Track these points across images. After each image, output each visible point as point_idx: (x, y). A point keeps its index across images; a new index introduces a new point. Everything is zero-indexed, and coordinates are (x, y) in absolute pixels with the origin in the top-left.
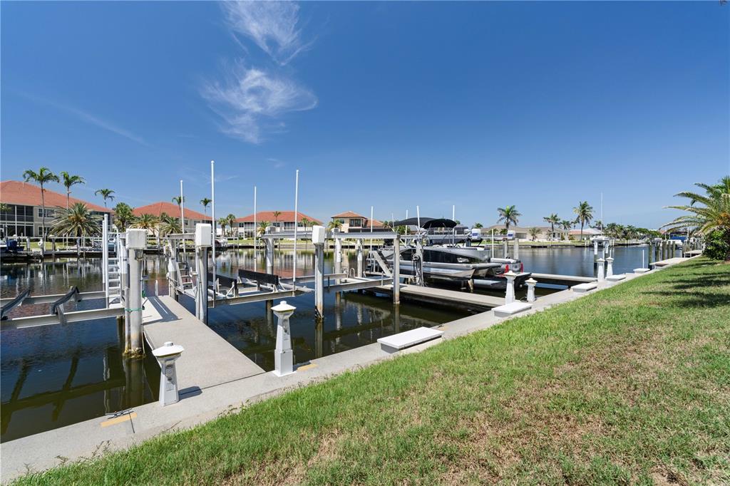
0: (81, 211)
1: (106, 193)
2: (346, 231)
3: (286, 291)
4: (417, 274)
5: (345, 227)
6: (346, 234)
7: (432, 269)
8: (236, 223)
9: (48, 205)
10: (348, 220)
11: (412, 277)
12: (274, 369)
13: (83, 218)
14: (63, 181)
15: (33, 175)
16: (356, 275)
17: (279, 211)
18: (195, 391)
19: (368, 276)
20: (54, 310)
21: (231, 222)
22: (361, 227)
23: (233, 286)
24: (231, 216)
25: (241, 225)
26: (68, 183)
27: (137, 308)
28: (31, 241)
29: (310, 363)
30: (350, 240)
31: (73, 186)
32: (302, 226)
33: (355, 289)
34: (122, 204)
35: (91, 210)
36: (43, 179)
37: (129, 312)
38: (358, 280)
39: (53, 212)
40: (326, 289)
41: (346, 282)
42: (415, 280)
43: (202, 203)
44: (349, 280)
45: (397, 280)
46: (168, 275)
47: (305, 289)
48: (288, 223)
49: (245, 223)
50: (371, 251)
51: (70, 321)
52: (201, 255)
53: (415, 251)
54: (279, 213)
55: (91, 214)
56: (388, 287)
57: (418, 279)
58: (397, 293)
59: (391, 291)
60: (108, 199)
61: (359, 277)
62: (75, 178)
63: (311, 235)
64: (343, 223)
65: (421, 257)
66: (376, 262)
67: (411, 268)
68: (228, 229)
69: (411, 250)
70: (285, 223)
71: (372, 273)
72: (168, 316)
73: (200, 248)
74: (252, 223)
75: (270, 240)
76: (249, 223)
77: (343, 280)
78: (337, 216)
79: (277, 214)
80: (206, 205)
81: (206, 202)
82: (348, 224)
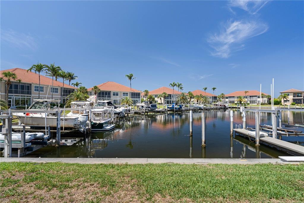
8: (225, 97)
9: (174, 94)
10: (292, 94)
14: (178, 86)
21: (223, 96)
22: (302, 98)
24: (222, 94)
25: (227, 98)
36: (174, 86)
48: (252, 96)
49: (229, 97)
62: (180, 84)
70: (250, 96)
76: (231, 97)
78: (284, 92)
79: (246, 92)
80: (214, 90)
81: (214, 89)
82: (292, 96)
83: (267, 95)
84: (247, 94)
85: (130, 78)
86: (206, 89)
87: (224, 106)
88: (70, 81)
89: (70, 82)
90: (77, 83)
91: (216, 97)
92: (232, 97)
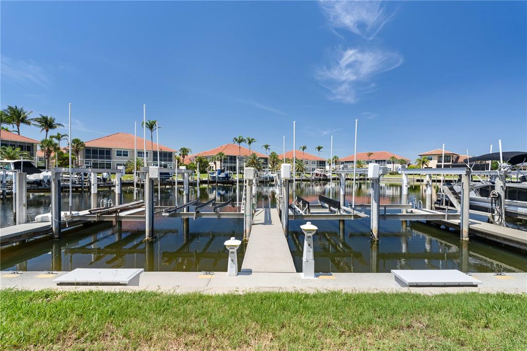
0: (255, 158)
1: (266, 147)
2: (434, 167)
3: (347, 214)
4: (496, 212)
5: (433, 163)
6: (434, 169)
7: (519, 208)
8: (339, 162)
9: (242, 155)
10: (436, 157)
11: (489, 215)
12: (302, 272)
13: (255, 161)
14: (247, 142)
15: (236, 140)
16: (425, 207)
17: (371, 152)
18: (249, 272)
19: (437, 209)
20: (214, 210)
21: (336, 161)
22: (451, 163)
23: (307, 207)
24: (336, 157)
25: (342, 163)
26: (250, 143)
27: (249, 214)
28: (234, 174)
29: (332, 275)
30: (438, 175)
31: (252, 144)
32: (390, 163)
33: (423, 220)
34: (273, 153)
35: (259, 157)
36: (240, 141)
37: (246, 216)
38: (426, 211)
39: (243, 158)
40: (381, 217)
41: (412, 212)
42: (494, 219)
43: (317, 149)
44: (414, 210)
45: (466, 216)
46: (276, 196)
47: (362, 215)
48: (379, 161)
49: (346, 162)
50: (441, 185)
51: (222, 217)
52: (285, 184)
53: (493, 188)
54: (372, 154)
55: (259, 159)
56: (456, 222)
57: (497, 218)
58: (465, 230)
59: (458, 227)
60: (268, 150)
61: (427, 209)
62: (252, 139)
63: (367, 171)
64: (431, 159)
65: (503, 195)
66: (446, 196)
67: (489, 205)
68: (333, 166)
69: (488, 186)
70: (376, 161)
71: (441, 207)
72: (268, 221)
73: (284, 179)
74: (352, 162)
75: (343, 175)
76: (348, 162)
77: (409, 210)
78: (424, 153)
79: (370, 154)
80: (319, 150)
81: (319, 148)
82: (437, 161)
83: (400, 159)
84: (372, 157)
85: (151, 126)
86: (304, 148)
87: (324, 175)
88: (47, 131)
89: (48, 133)
90: (59, 134)
91: (325, 162)
92: (350, 162)
